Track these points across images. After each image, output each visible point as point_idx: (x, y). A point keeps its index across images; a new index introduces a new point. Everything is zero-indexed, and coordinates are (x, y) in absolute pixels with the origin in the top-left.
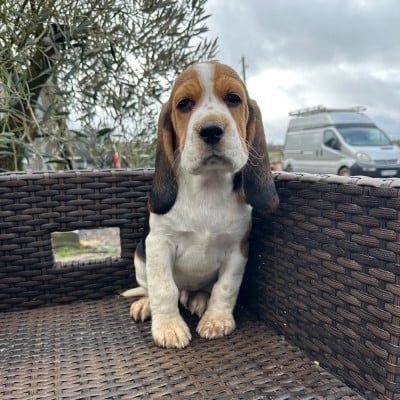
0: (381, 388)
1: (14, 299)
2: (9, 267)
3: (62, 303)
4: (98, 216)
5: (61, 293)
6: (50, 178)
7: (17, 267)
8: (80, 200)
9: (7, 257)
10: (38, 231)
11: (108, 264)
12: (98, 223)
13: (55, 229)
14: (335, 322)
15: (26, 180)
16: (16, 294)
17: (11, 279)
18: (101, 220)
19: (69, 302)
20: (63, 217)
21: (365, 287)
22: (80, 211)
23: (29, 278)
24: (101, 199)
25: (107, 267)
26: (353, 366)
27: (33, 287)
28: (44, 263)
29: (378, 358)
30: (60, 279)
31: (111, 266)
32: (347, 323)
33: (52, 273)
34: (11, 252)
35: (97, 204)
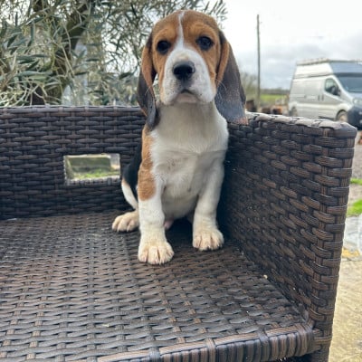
0: (308, 301)
1: (32, 208)
2: (29, 183)
3: (71, 213)
4: (102, 143)
5: (70, 205)
6: (64, 111)
7: (35, 182)
8: (87, 130)
9: (28, 174)
10: (53, 154)
11: (109, 183)
12: (101, 149)
13: (67, 153)
14: (279, 241)
15: (45, 112)
16: (35, 204)
17: (30, 192)
18: (104, 147)
19: (76, 213)
20: (73, 143)
21: (299, 213)
22: (87, 140)
23: (44, 191)
24: (104, 130)
25: (107, 186)
26: (290, 281)
27: (47, 199)
28: (56, 180)
29: (307, 276)
30: (70, 194)
31: (111, 185)
32: (287, 243)
33: (63, 189)
34: (30, 170)
35: (102, 134)
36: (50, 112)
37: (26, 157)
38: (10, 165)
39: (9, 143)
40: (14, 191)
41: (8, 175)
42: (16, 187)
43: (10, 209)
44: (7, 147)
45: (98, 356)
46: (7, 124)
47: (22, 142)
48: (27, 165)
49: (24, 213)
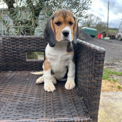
1: (16, 68)
2: (15, 60)
4: (38, 48)
5: (28, 68)
7: (17, 60)
8: (33, 44)
9: (15, 57)
10: (22, 51)
11: (40, 61)
12: (38, 50)
15: (20, 38)
17: (15, 63)
20: (29, 48)
22: (33, 47)
23: (20, 63)
24: (39, 44)
27: (21, 65)
28: (23, 59)
30: (27, 64)
31: (41, 62)
33: (26, 62)
35: (38, 45)
36: (22, 38)
37: (14, 52)
38: (9, 54)
41: (8, 57)
42: (11, 61)
43: (9, 68)
44: (8, 49)
45: (17, 119)
46: (8, 41)
47: (13, 47)
48: (14, 54)
49: (13, 69)
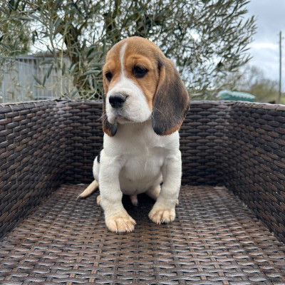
38: (83, 143)
39: (84, 127)
40: (84, 163)
41: (81, 151)
42: (86, 160)
43: (80, 176)
46: (83, 113)
47: (93, 126)
48: (95, 144)
